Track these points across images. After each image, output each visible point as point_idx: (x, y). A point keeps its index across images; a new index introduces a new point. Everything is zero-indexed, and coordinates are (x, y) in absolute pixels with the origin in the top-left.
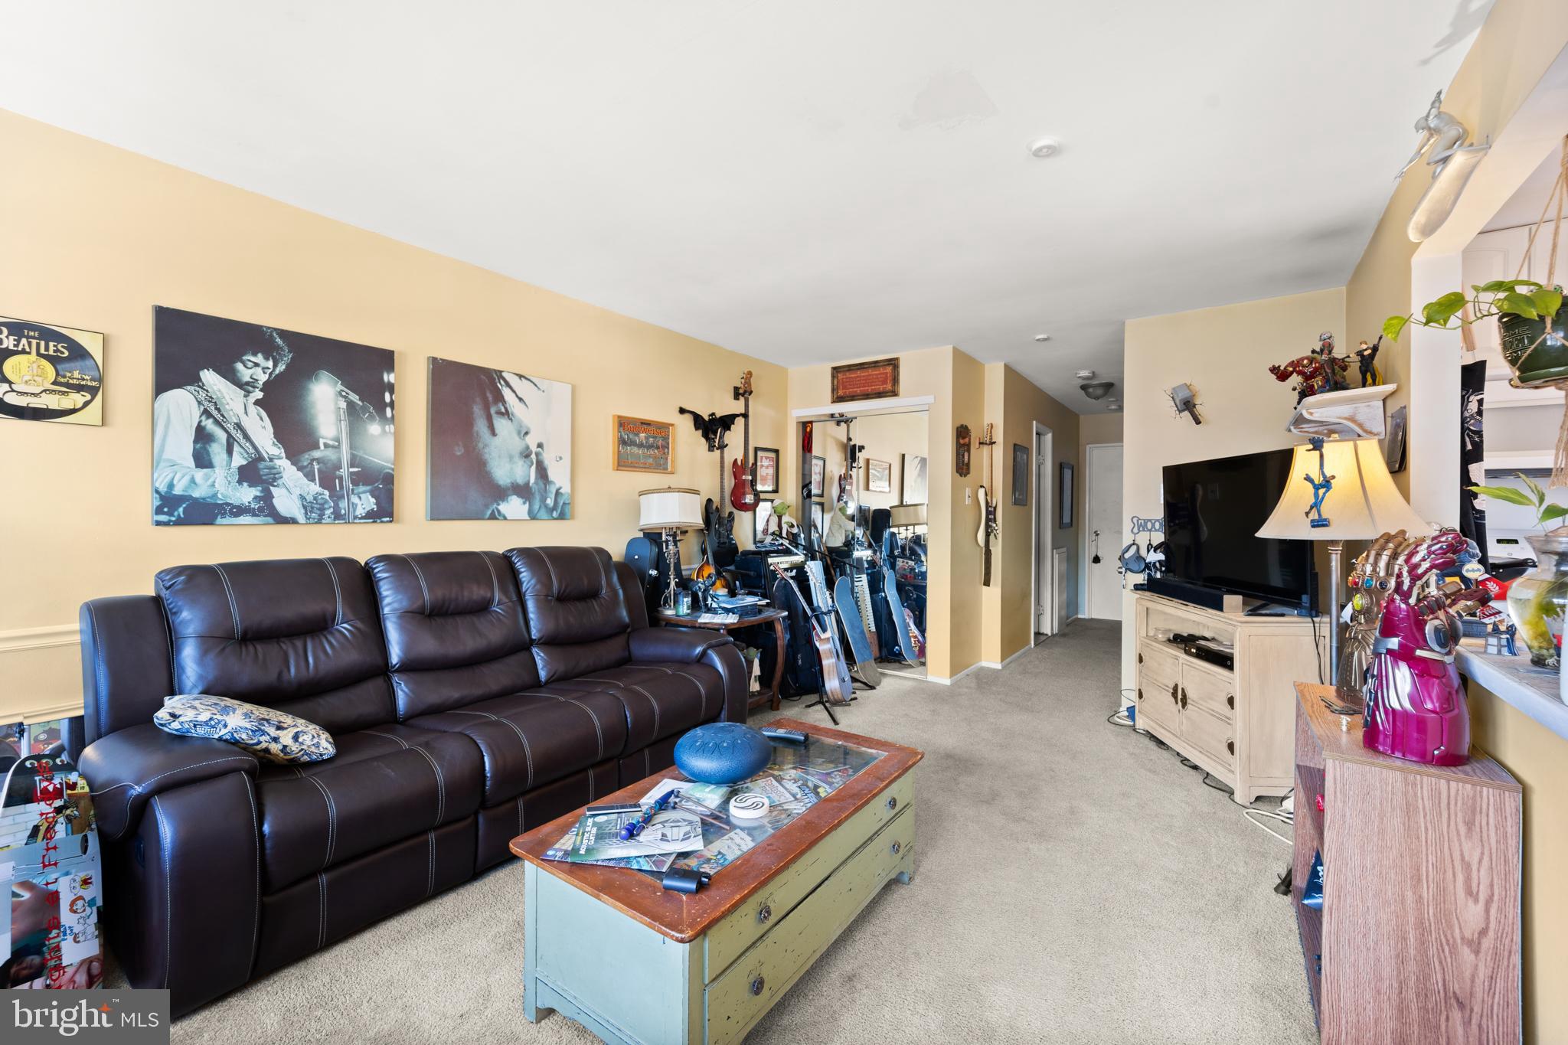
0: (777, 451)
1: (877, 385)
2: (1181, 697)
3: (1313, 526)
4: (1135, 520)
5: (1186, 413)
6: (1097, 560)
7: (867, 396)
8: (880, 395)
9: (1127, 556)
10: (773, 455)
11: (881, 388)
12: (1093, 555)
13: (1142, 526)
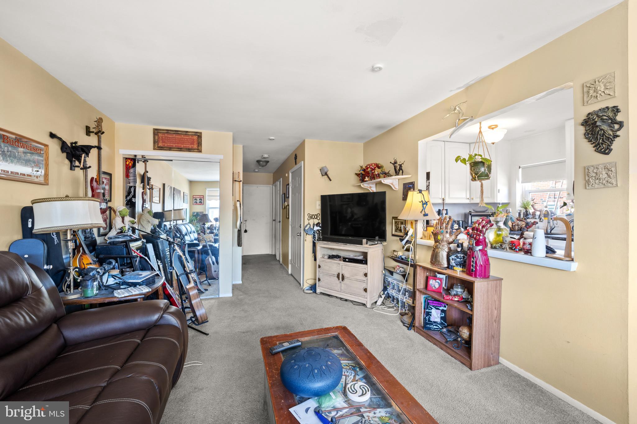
0: (110, 175)
1: (187, 145)
2: (341, 277)
3: (424, 216)
4: (309, 215)
5: (326, 176)
6: (246, 231)
7: (180, 149)
8: (189, 150)
9: (306, 229)
10: (108, 177)
11: (190, 147)
12: (244, 230)
13: (311, 217)
